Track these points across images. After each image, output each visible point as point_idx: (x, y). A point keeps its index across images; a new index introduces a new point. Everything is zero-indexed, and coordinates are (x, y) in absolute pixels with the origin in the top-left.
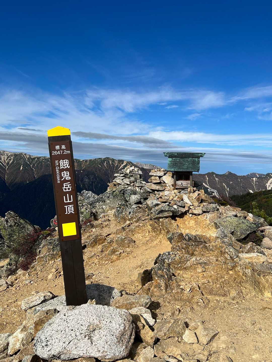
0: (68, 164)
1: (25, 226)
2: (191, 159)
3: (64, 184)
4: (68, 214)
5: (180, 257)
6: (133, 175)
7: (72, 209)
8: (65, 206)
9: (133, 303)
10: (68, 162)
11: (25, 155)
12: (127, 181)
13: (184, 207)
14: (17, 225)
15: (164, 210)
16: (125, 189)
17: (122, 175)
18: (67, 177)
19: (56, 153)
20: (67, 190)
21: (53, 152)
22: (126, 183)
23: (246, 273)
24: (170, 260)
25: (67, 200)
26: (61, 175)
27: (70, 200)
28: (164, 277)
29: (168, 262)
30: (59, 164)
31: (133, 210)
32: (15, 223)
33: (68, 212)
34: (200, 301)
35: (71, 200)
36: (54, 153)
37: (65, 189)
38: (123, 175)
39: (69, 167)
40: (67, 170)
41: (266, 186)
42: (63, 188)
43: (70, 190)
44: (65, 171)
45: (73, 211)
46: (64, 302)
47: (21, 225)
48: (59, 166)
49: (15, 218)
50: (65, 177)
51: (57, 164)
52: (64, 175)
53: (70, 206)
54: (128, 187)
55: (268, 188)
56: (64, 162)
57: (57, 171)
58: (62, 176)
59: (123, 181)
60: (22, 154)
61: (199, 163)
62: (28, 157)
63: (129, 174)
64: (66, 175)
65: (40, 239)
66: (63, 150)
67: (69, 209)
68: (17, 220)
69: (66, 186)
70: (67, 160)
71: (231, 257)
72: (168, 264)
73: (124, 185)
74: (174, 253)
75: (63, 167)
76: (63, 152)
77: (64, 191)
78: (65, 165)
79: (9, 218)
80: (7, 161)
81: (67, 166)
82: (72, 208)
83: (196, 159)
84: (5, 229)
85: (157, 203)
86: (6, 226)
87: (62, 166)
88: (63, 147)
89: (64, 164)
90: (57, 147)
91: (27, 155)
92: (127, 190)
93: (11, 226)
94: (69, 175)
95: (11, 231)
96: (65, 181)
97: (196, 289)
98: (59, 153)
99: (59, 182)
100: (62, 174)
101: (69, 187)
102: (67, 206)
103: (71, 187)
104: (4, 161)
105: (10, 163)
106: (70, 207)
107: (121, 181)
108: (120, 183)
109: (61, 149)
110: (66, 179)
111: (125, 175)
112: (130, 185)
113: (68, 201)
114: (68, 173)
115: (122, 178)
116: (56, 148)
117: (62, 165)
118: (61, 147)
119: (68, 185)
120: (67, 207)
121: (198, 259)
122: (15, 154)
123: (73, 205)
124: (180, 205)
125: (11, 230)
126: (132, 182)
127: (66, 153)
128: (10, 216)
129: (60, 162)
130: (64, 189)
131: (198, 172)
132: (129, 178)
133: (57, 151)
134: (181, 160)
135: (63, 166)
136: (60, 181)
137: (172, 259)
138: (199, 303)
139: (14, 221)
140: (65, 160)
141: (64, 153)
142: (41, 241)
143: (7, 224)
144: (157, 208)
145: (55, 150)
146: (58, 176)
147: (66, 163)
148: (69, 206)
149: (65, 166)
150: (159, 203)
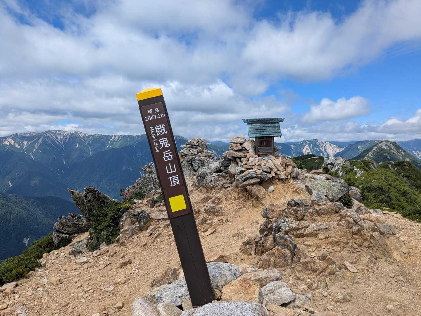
0: (165, 128)
1: (104, 200)
2: (271, 124)
3: (164, 153)
4: (174, 186)
5: (298, 224)
6: (200, 145)
7: (177, 180)
8: (169, 178)
9: (263, 279)
10: (164, 127)
11: (80, 133)
12: (194, 151)
13: (270, 173)
14: (96, 199)
15: (251, 177)
16: (193, 159)
17: (188, 146)
18: (166, 144)
19: (150, 119)
20: (168, 160)
21: (146, 118)
22: (194, 153)
23: (374, 237)
24: (287, 227)
25: (169, 171)
26: (158, 143)
27: (173, 170)
28: (288, 247)
29: (285, 230)
30: (155, 130)
31: (215, 179)
32: (94, 197)
33: (173, 184)
34: (336, 270)
35: (175, 170)
36: (148, 119)
37: (166, 158)
38: (190, 146)
39: (166, 133)
40: (164, 136)
41: (303, 151)
42: (163, 157)
43: (172, 159)
44: (162, 138)
45: (179, 182)
46: (184, 285)
47: (101, 199)
48: (155, 132)
49: (94, 192)
50: (164, 144)
51: (152, 131)
52: (163, 142)
53: (175, 176)
54: (195, 157)
55: (304, 154)
56: (160, 127)
57: (154, 139)
58: (161, 144)
59: (190, 152)
60: (77, 133)
61: (279, 128)
62: (83, 135)
63: (196, 145)
64: (165, 142)
65: (121, 212)
66: (157, 113)
67: (173, 180)
68: (96, 194)
69: (166, 155)
70: (163, 125)
71: (354, 220)
72: (285, 231)
73: (191, 155)
74: (289, 220)
75: (160, 134)
76: (157, 116)
77: (165, 160)
78: (162, 130)
79: (88, 193)
80: (63, 140)
81: (164, 132)
82: (177, 178)
83: (276, 124)
84: (83, 204)
85: (242, 170)
86: (85, 201)
87: (158, 133)
88: (157, 110)
89: (160, 130)
90: (150, 111)
91: (82, 133)
92: (195, 160)
93: (90, 201)
94: (167, 142)
95: (90, 206)
96: (165, 149)
97: (328, 257)
98: (153, 118)
99: (158, 151)
100: (160, 142)
101: (170, 156)
102: (171, 177)
103: (172, 155)
104: (61, 140)
105: (66, 142)
106: (175, 178)
107: (188, 152)
108: (187, 153)
109: (154, 113)
110: (166, 147)
111: (192, 145)
112: (197, 155)
113: (172, 172)
114: (166, 139)
115: (189, 148)
116: (148, 113)
117: (158, 131)
118: (153, 111)
119: (169, 153)
120: (172, 179)
121: (318, 224)
122: (70, 133)
123: (177, 176)
124: (266, 171)
125: (90, 204)
126: (198, 152)
127: (161, 116)
128: (89, 190)
129: (155, 128)
130: (164, 159)
131: (280, 137)
132: (196, 148)
133: (151, 115)
134: (261, 125)
135: (160, 132)
136: (159, 149)
137: (289, 226)
138: (336, 273)
139: (93, 196)
140: (161, 125)
141: (159, 117)
142: (122, 215)
143: (86, 199)
144: (242, 175)
145: (148, 115)
146: (156, 144)
147: (162, 129)
148: (172, 177)
149: (162, 132)
150: (244, 170)
